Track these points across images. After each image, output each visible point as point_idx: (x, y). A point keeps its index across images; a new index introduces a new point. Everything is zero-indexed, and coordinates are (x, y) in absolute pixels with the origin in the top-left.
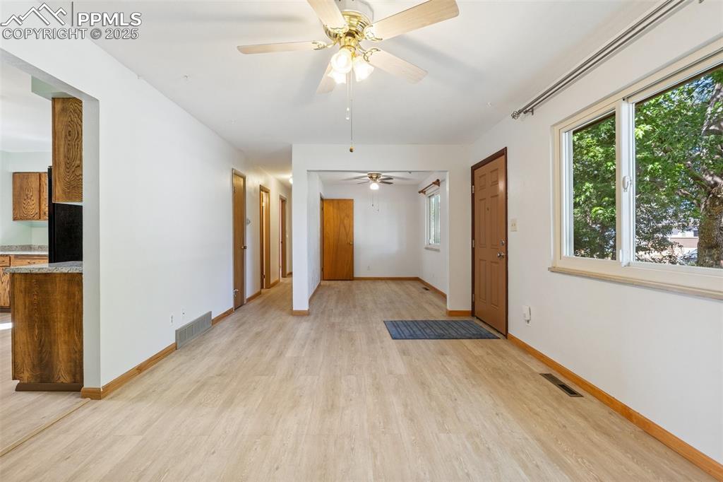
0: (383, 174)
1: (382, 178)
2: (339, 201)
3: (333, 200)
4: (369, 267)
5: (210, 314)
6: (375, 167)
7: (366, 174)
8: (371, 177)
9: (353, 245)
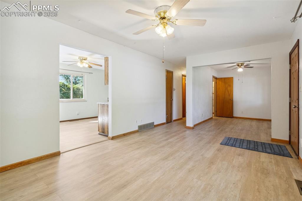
0: (246, 63)
1: (245, 65)
2: (225, 78)
3: (221, 78)
4: (242, 112)
5: (153, 123)
6: (240, 60)
7: (235, 64)
8: (238, 65)
9: (233, 100)
